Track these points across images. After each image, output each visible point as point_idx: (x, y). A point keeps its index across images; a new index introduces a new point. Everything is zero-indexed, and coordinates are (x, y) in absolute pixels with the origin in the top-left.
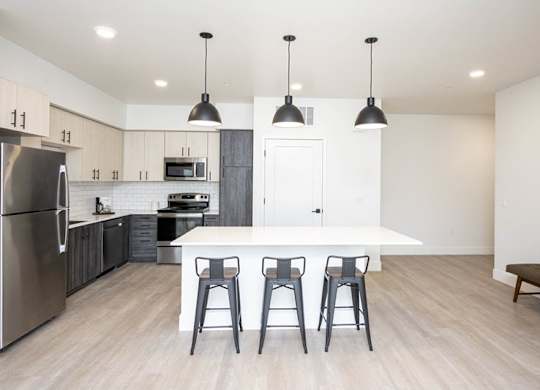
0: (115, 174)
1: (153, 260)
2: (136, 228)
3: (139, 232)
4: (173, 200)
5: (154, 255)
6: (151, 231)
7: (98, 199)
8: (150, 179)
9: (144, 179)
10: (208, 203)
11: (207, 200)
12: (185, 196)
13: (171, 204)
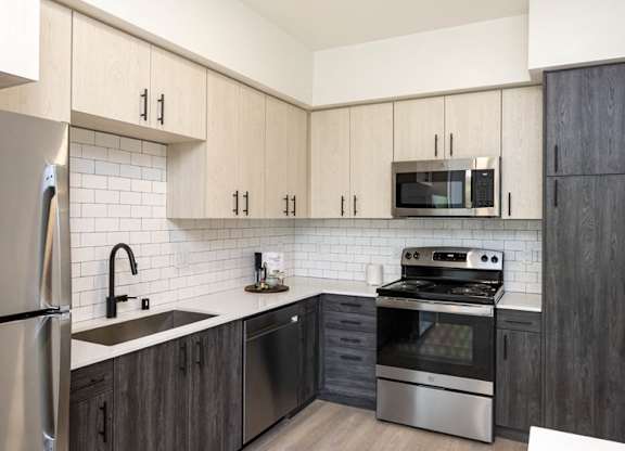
0: (290, 202)
1: (370, 404)
2: (333, 327)
3: (337, 335)
4: (413, 262)
5: (370, 394)
6: (363, 337)
7: (258, 256)
8: (362, 214)
9: (349, 214)
10: (499, 275)
11: (498, 266)
12: (441, 255)
13: (409, 272)
